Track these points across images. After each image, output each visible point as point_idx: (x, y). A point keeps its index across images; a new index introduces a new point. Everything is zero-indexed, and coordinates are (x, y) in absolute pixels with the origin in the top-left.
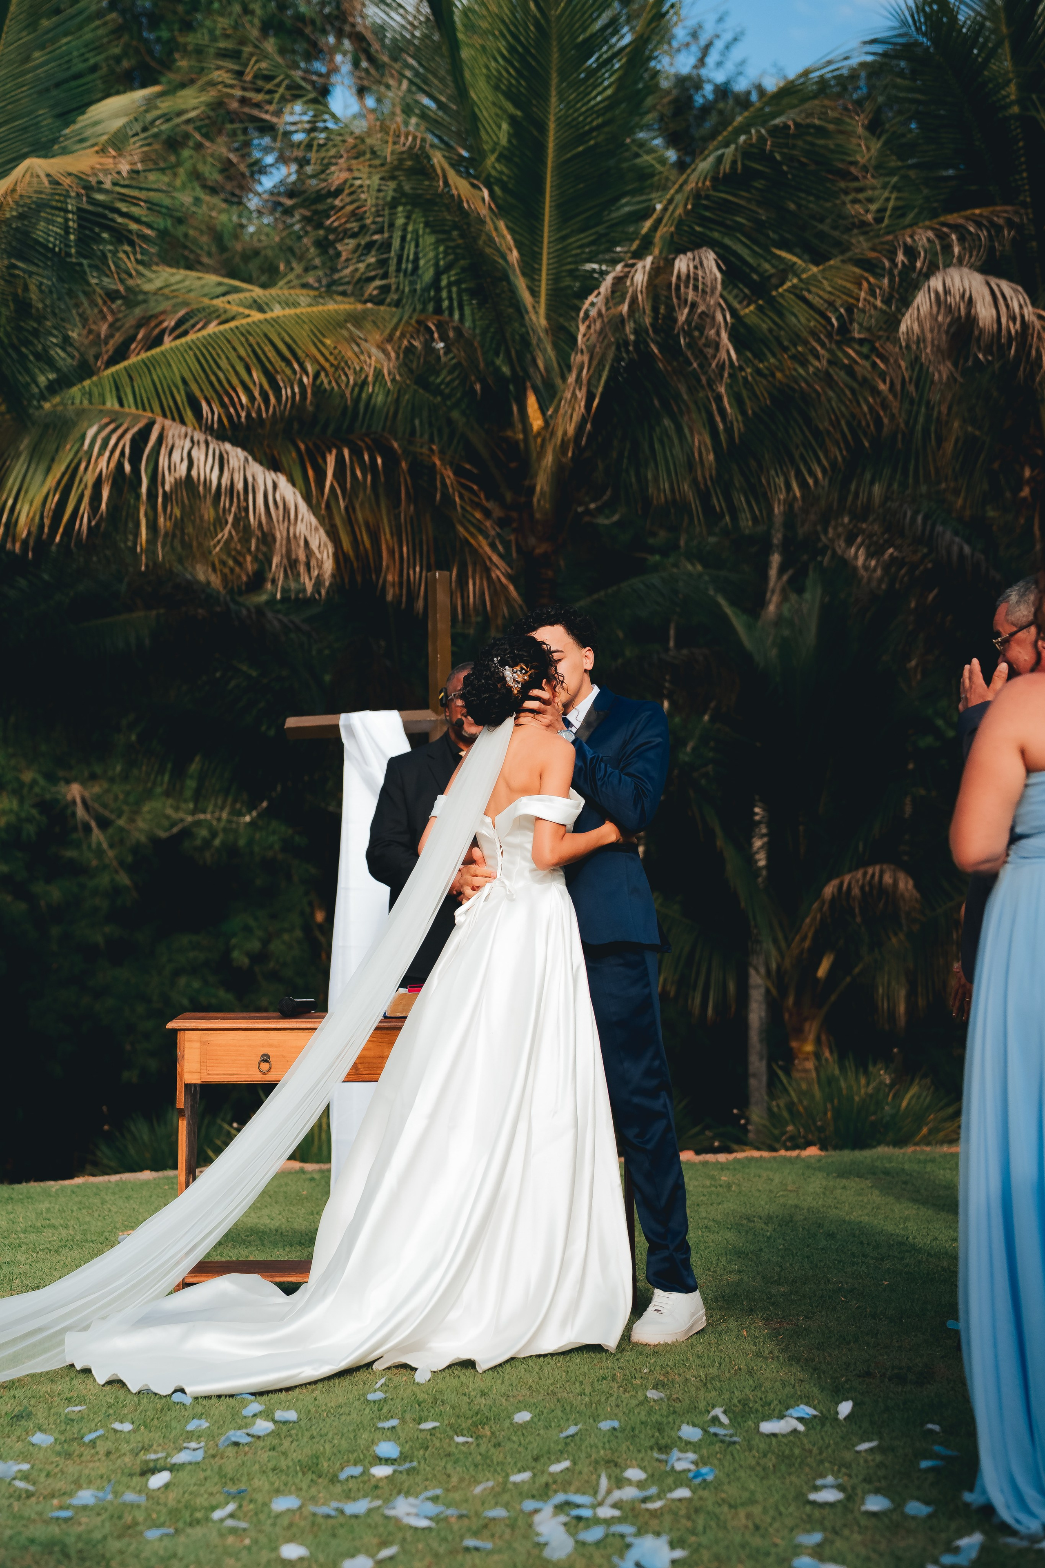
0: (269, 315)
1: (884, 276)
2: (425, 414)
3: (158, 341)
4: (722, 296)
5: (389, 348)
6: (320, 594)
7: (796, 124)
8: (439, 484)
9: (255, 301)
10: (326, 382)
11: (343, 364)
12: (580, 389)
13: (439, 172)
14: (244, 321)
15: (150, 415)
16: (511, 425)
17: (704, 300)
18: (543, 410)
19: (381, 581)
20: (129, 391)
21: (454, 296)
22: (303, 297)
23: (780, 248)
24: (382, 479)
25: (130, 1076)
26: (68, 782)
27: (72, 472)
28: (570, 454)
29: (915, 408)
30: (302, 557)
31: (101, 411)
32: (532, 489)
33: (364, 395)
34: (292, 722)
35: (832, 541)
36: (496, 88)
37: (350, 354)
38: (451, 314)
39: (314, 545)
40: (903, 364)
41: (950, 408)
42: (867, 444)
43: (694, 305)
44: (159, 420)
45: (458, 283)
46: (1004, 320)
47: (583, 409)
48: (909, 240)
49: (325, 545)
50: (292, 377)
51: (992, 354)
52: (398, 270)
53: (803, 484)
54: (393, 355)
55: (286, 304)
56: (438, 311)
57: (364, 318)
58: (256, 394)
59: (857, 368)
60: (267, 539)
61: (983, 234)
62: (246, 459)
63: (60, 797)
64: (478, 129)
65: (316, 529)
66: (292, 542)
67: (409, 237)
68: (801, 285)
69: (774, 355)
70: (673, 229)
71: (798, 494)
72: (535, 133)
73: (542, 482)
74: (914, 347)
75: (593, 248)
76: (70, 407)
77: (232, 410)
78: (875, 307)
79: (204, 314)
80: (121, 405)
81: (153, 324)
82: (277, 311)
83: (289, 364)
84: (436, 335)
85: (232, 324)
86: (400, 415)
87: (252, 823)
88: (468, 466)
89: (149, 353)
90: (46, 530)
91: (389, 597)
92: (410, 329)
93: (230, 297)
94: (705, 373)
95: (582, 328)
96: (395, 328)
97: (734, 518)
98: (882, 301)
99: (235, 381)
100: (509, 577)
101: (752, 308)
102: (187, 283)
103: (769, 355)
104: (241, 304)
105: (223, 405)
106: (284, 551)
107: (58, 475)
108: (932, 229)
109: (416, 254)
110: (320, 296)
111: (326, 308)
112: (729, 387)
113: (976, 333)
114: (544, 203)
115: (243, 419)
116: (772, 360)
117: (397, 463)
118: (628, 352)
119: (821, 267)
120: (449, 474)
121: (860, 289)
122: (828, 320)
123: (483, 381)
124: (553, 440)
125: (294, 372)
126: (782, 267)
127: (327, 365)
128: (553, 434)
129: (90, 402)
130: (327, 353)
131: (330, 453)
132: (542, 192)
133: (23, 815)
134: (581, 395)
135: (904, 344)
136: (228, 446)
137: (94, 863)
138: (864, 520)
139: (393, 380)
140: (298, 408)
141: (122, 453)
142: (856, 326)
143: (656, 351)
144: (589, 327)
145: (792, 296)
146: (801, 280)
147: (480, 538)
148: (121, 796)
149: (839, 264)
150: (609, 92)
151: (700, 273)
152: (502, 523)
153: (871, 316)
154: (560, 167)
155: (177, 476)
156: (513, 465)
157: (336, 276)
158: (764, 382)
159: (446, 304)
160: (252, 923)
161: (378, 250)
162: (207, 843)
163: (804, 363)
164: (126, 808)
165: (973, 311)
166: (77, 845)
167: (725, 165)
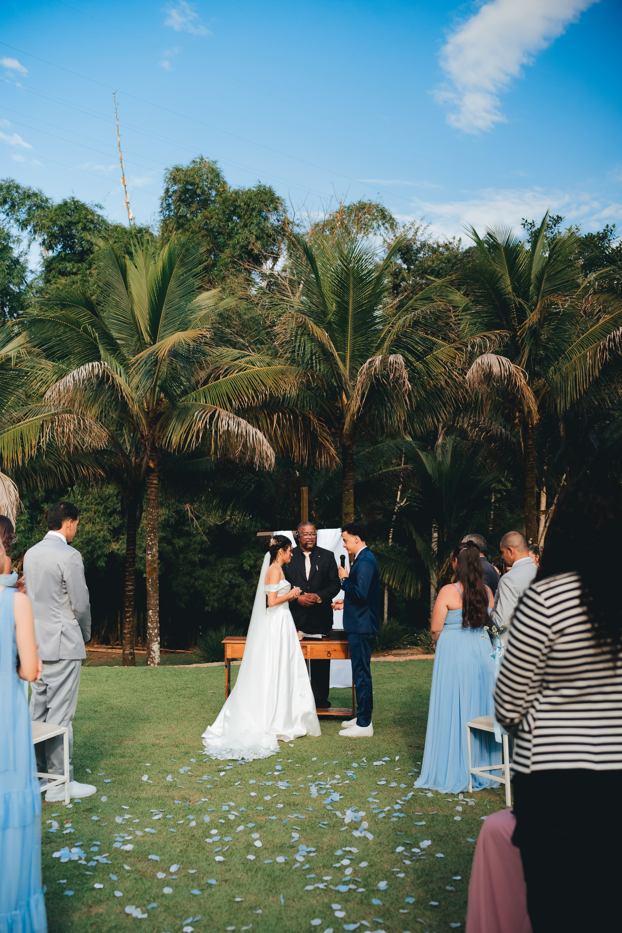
1: (464, 354)
2: (308, 399)
3: (218, 378)
4: (404, 367)
5: (295, 382)
8: (312, 425)
10: (274, 393)
11: (279, 387)
12: (359, 396)
13: (311, 328)
15: (216, 407)
16: (337, 402)
17: (399, 370)
18: (348, 399)
19: (292, 457)
20: (209, 396)
22: (267, 359)
24: (293, 423)
25: (208, 608)
26: (185, 503)
27: (190, 427)
28: (355, 418)
30: (265, 457)
31: (199, 405)
32: (344, 424)
33: (286, 397)
34: (259, 534)
36: (333, 293)
37: (282, 383)
39: (269, 453)
43: (395, 372)
45: (319, 358)
46: (503, 372)
47: (359, 404)
48: (472, 341)
49: (273, 453)
50: (262, 392)
51: (499, 383)
52: (298, 355)
54: (296, 384)
56: (312, 367)
57: (287, 370)
58: (251, 397)
60: (254, 450)
61: (498, 340)
62: (247, 423)
63: (183, 509)
65: (270, 448)
66: (262, 451)
72: (345, 305)
73: (346, 426)
74: (472, 382)
76: (189, 402)
77: (242, 404)
79: (233, 369)
80: (206, 402)
81: (216, 372)
83: (261, 387)
84: (310, 377)
85: (243, 372)
86: (299, 400)
88: (322, 417)
89: (215, 382)
90: (181, 446)
91: (296, 461)
92: (302, 375)
93: (242, 360)
94: (401, 391)
95: (359, 377)
96: (297, 375)
98: (463, 364)
99: (243, 393)
100: (336, 454)
102: (228, 353)
105: (239, 401)
106: (259, 454)
107: (186, 427)
108: (480, 337)
109: (304, 349)
113: (494, 376)
115: (246, 408)
117: (298, 416)
120: (315, 421)
121: (456, 358)
123: (326, 392)
124: (350, 412)
125: (263, 389)
127: (274, 388)
128: (349, 410)
129: (196, 401)
131: (275, 415)
133: (170, 516)
134: (359, 398)
135: (468, 382)
136: (241, 419)
137: (195, 532)
139: (296, 393)
140: (264, 402)
141: (206, 422)
147: (326, 441)
148: (204, 508)
150: (369, 292)
151: (397, 363)
152: (333, 437)
154: (354, 315)
155: (224, 429)
156: (338, 415)
159: (314, 364)
160: (251, 554)
162: (235, 526)
164: (206, 513)
165: (492, 369)
166: (189, 526)
167: (407, 324)
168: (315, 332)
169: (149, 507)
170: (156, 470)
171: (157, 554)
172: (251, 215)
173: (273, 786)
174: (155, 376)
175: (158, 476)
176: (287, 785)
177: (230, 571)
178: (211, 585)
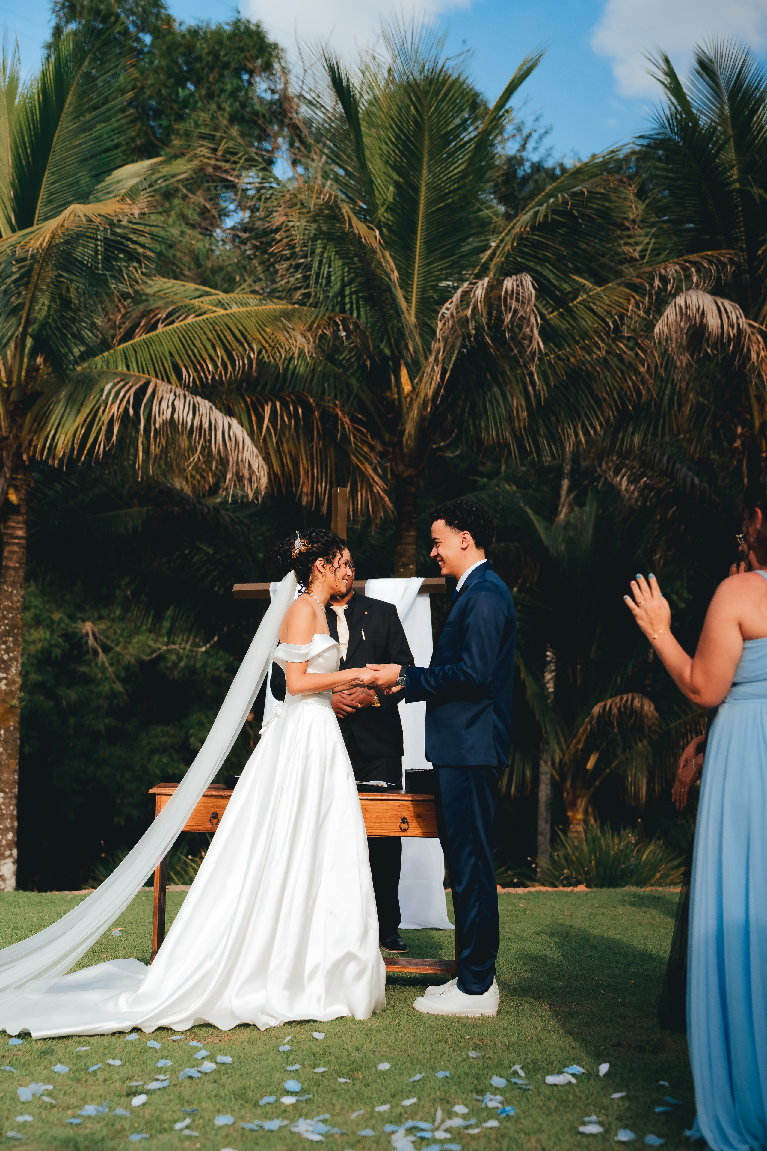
0: (229, 311)
1: (645, 295)
2: (332, 380)
3: (154, 327)
4: (535, 305)
5: (309, 335)
6: (257, 500)
7: (588, 191)
8: (339, 428)
9: (220, 302)
10: (266, 356)
11: (277, 345)
12: (437, 366)
13: (346, 218)
14: (212, 315)
15: (147, 376)
16: (390, 389)
17: (523, 308)
18: (411, 379)
19: (299, 492)
20: (134, 360)
21: (354, 301)
22: (253, 300)
23: (574, 275)
24: (302, 423)
25: (120, 820)
26: (84, 621)
27: (94, 414)
28: (429, 409)
29: (664, 384)
30: (246, 474)
31: (115, 373)
32: (403, 432)
33: (291, 366)
34: (238, 587)
35: (605, 472)
36: (387, 163)
37: (282, 338)
38: (351, 314)
39: (255, 467)
40: (656, 354)
41: (687, 385)
42: (631, 408)
43: (516, 311)
44: (154, 380)
45: (356, 292)
46: (726, 327)
47: (439, 379)
48: (663, 271)
49: (263, 467)
50: (243, 353)
51: (717, 350)
52: (317, 283)
53: (586, 433)
54: (312, 340)
55: (241, 304)
56: (343, 311)
57: (293, 315)
58: (219, 364)
59: (624, 356)
60: (224, 462)
61: (713, 268)
62: (211, 408)
63: (77, 630)
64: (373, 189)
65: (257, 456)
66: (240, 464)
67: (324, 261)
68: (589, 299)
69: (569, 346)
70: (503, 259)
71: (583, 440)
72: (412, 193)
73: (410, 427)
74: (664, 343)
75: (449, 271)
76: (94, 370)
77: (202, 375)
78: (639, 316)
79: (186, 309)
80: (128, 369)
81: (151, 316)
82: (235, 309)
83: (241, 344)
84: (341, 327)
85: (204, 317)
86: (315, 381)
87: (206, 652)
88: (360, 416)
89: (148, 335)
90: (75, 452)
91: (304, 503)
92: (324, 322)
93: (203, 299)
94: (522, 357)
95: (440, 325)
96: (313, 322)
97: (539, 455)
98: (644, 312)
99: (205, 355)
100: (385, 491)
101: (555, 314)
102: (175, 289)
103: (566, 345)
104: (211, 303)
105: (196, 370)
106: (235, 470)
107: (85, 416)
108: (679, 264)
109: (329, 272)
110: (264, 299)
111: (267, 307)
112: (539, 367)
113: (707, 335)
114: (416, 240)
115: (209, 381)
116: (568, 350)
117: (313, 413)
118: (470, 341)
119: (602, 288)
120: (347, 420)
121: (629, 304)
122: (607, 323)
123: (371, 359)
124: (418, 399)
125: (245, 350)
126: (576, 286)
127: (267, 346)
128: (417, 395)
129: (108, 367)
130: (267, 338)
131: (267, 405)
132: (415, 233)
133: (53, 642)
134: (438, 369)
135: (657, 341)
136: (199, 399)
137: (100, 676)
138: (627, 459)
139: (311, 357)
140: (247, 374)
141: (128, 402)
142: (625, 328)
143: (489, 341)
144: (444, 324)
145: (582, 307)
146: (589, 296)
147: (367, 464)
148: (119, 631)
149: (616, 286)
150: (462, 167)
151: (520, 289)
152: (382, 455)
153: (636, 322)
154: (428, 216)
155: (164, 418)
156: (390, 416)
157: (274, 286)
158: (562, 364)
159: (348, 306)
160: (204, 720)
161: (303, 269)
162: (175, 665)
163: (590, 353)
164: (122, 639)
165: (705, 320)
166: (88, 663)
167: (540, 218)
168: (354, 225)
169: (5, 582)
170: (23, 510)
171: (19, 680)
172: (222, 76)
173: (286, 1133)
174: (24, 314)
175: (26, 523)
176: (323, 1128)
177: (164, 750)
178: (128, 775)
